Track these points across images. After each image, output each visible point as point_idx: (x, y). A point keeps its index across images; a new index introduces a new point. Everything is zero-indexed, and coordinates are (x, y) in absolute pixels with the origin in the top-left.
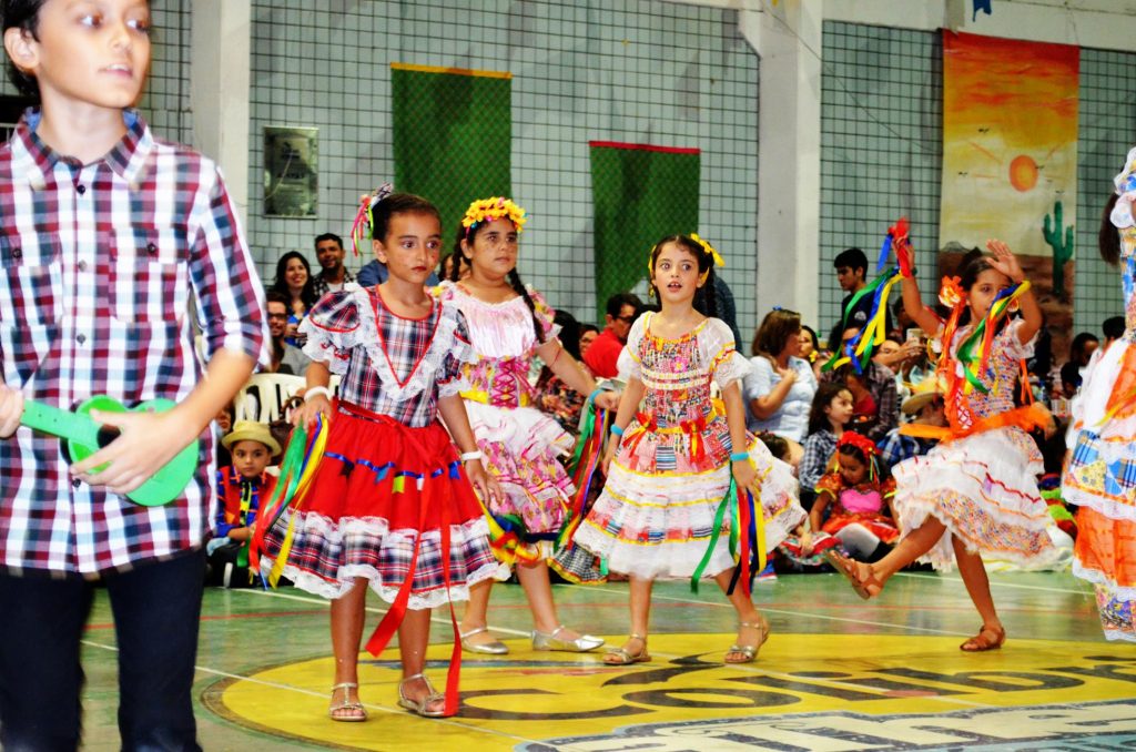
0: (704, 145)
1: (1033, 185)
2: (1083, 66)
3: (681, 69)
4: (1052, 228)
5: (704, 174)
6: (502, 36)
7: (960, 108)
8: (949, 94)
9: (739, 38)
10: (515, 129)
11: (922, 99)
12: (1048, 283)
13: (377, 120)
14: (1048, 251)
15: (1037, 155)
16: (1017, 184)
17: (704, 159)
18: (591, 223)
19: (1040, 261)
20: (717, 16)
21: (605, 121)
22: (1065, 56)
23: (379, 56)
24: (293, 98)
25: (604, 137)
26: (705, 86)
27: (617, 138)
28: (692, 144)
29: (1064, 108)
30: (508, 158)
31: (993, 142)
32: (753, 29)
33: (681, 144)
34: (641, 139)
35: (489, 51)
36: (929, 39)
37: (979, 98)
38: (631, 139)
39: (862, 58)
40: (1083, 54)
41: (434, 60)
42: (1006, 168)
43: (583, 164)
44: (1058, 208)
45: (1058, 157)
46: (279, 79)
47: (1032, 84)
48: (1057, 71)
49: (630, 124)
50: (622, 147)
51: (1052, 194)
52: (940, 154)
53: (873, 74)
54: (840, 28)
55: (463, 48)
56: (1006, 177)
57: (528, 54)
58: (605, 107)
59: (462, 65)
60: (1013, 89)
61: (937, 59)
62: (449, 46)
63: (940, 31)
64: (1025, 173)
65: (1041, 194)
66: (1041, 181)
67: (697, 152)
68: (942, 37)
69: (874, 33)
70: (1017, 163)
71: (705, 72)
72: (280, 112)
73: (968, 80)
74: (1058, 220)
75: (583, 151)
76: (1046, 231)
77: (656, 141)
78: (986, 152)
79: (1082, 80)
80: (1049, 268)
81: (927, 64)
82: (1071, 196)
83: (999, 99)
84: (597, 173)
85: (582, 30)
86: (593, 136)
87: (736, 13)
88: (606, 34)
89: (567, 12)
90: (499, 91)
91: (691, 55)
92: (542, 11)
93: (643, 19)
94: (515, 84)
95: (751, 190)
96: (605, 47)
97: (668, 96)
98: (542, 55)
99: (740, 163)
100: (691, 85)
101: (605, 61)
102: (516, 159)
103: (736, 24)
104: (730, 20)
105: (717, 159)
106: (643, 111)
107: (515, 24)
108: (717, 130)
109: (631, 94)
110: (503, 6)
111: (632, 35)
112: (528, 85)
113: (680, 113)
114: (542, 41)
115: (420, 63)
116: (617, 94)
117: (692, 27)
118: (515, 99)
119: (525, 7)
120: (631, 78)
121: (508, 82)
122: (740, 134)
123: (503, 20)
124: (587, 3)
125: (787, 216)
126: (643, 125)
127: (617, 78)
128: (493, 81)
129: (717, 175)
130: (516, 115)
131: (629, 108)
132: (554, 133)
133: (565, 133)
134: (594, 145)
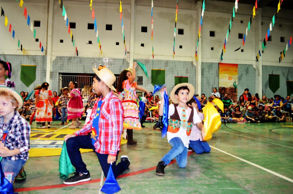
0: (189, 76)
1: (232, 80)
2: (238, 66)
3: (186, 68)
4: (234, 84)
5: (189, 79)
6: (164, 66)
7: (222, 71)
8: (220, 70)
9: (193, 65)
10: (166, 75)
11: (217, 70)
12: (234, 91)
13: (150, 75)
14: (234, 87)
15: (232, 76)
16: (229, 79)
17: (189, 78)
19: (233, 88)
20: (190, 62)
21: (177, 74)
22: (236, 65)
23: (150, 68)
24: (140, 73)
25: (176, 76)
26: (189, 70)
27: (178, 76)
28: (187, 76)
29: (236, 71)
30: (165, 78)
31: (226, 75)
32: (195, 64)
33: (186, 76)
34: (181, 76)
35: (162, 67)
37: (224, 70)
38: (180, 76)
39: (209, 66)
40: (238, 65)
41: (156, 68)
42: (228, 78)
44: (235, 82)
45: (235, 77)
46: (139, 71)
47: (231, 68)
48: (235, 67)
49: (179, 74)
50: (179, 77)
51: (234, 81)
52: (219, 77)
53: (210, 68)
54: (206, 63)
55: (159, 67)
56: (228, 79)
57: (167, 67)
58: (177, 73)
59: (159, 69)
60: (229, 69)
61: (219, 66)
62: (158, 67)
63: (219, 63)
64: (230, 78)
65: (233, 81)
66: (233, 79)
67: (188, 77)
68: (219, 64)
69: (210, 63)
70: (229, 77)
71: (189, 68)
72: (139, 75)
73: (222, 68)
74: (235, 84)
76: (234, 85)
77: (183, 76)
78: (225, 76)
79: (238, 68)
80: (234, 89)
81: (217, 67)
82: (237, 81)
83: (227, 70)
84: (175, 79)
85: (174, 65)
86: (175, 76)
87: (193, 62)
88: (177, 65)
89: (172, 63)
90: (164, 71)
91: (187, 67)
92: (169, 63)
93: (181, 63)
94: (166, 71)
95: (195, 81)
96: (177, 66)
97: (184, 71)
98: (169, 68)
99: (193, 78)
100: (187, 70)
101: (176, 68)
102: (166, 79)
103: (193, 63)
104: (192, 63)
105: (190, 78)
106: (181, 73)
107: (166, 64)
108: (190, 75)
109: (180, 71)
110: (164, 63)
111: (180, 65)
112: (167, 71)
113: (186, 73)
114: (169, 66)
115: (154, 69)
116: (178, 71)
117: (187, 64)
118: (166, 72)
119: (167, 63)
120: (180, 70)
121: (165, 70)
122: (193, 75)
123: (164, 64)
124: (174, 62)
125: (197, 83)
126: (181, 74)
127: (178, 70)
128: (163, 70)
129: (190, 79)
130: (166, 74)
131: (180, 73)
132: (170, 75)
133: (172, 76)
134: (175, 77)
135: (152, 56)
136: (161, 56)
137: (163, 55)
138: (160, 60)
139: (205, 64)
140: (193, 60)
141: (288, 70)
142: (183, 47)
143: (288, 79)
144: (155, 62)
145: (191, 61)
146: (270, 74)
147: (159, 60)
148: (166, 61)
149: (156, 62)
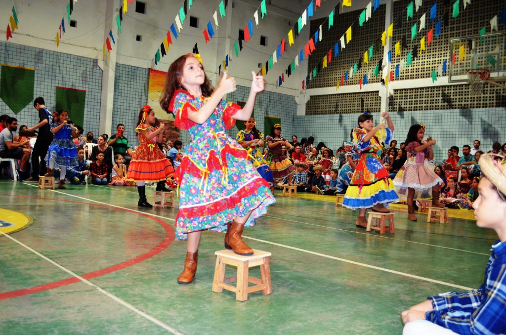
0: (87, 90)
3: (81, 72)
5: (86, 96)
6: (33, 60)
7: (153, 86)
8: (150, 83)
9: (97, 66)
10: (35, 82)
11: (145, 84)
17: (87, 93)
18: (55, 105)
20: (92, 60)
21: (60, 82)
25: (60, 86)
26: (88, 76)
27: (64, 86)
28: (84, 89)
30: (33, 88)
32: (101, 64)
33: (81, 89)
34: (70, 87)
35: (29, 63)
36: (147, 71)
37: (159, 85)
38: (67, 87)
39: (130, 73)
41: (14, 64)
43: (54, 91)
49: (67, 83)
50: (65, 88)
52: (147, 96)
53: (132, 77)
54: (124, 66)
55: (22, 62)
57: (40, 65)
58: (61, 79)
59: (22, 66)
61: (149, 75)
62: (18, 61)
67: (85, 91)
68: (150, 70)
69: (133, 68)
71: (88, 73)
73: (156, 80)
75: (54, 88)
77: (74, 88)
81: (146, 76)
84: (57, 94)
85: (55, 60)
86: (57, 85)
87: (97, 60)
88: (62, 62)
89: (52, 56)
90: (32, 73)
91: (85, 69)
92: (44, 55)
93: (72, 60)
94: (36, 72)
95: (99, 101)
96: (61, 65)
97: (78, 78)
98: (44, 66)
99: (96, 94)
100: (84, 76)
101: (61, 68)
102: (35, 89)
103: (97, 63)
104: (95, 62)
105: (90, 93)
106: (71, 80)
107: (37, 57)
108: (90, 87)
109: (68, 76)
110: (34, 53)
111: (69, 63)
112: (40, 72)
113: (81, 82)
114: (44, 62)
115: (10, 65)
116: (64, 76)
117: (85, 62)
118: (36, 75)
119: (39, 54)
120: (68, 73)
121: (34, 71)
122: (97, 87)
123: (33, 57)
124: (57, 55)
125: (105, 106)
126: (71, 84)
127: (65, 72)
128: (31, 71)
129: (90, 96)
130: (36, 79)
131: (67, 80)
132: (46, 84)
133: (50, 84)
134: (57, 88)
135: (5, 35)
136: (28, 37)
137: (33, 36)
138: (25, 46)
139: (121, 69)
140: (97, 56)
141: (268, 98)
142: (78, 24)
143: (267, 114)
144: (11, 49)
145: (93, 57)
146: (239, 100)
147: (21, 45)
148: (37, 50)
149: (15, 50)
